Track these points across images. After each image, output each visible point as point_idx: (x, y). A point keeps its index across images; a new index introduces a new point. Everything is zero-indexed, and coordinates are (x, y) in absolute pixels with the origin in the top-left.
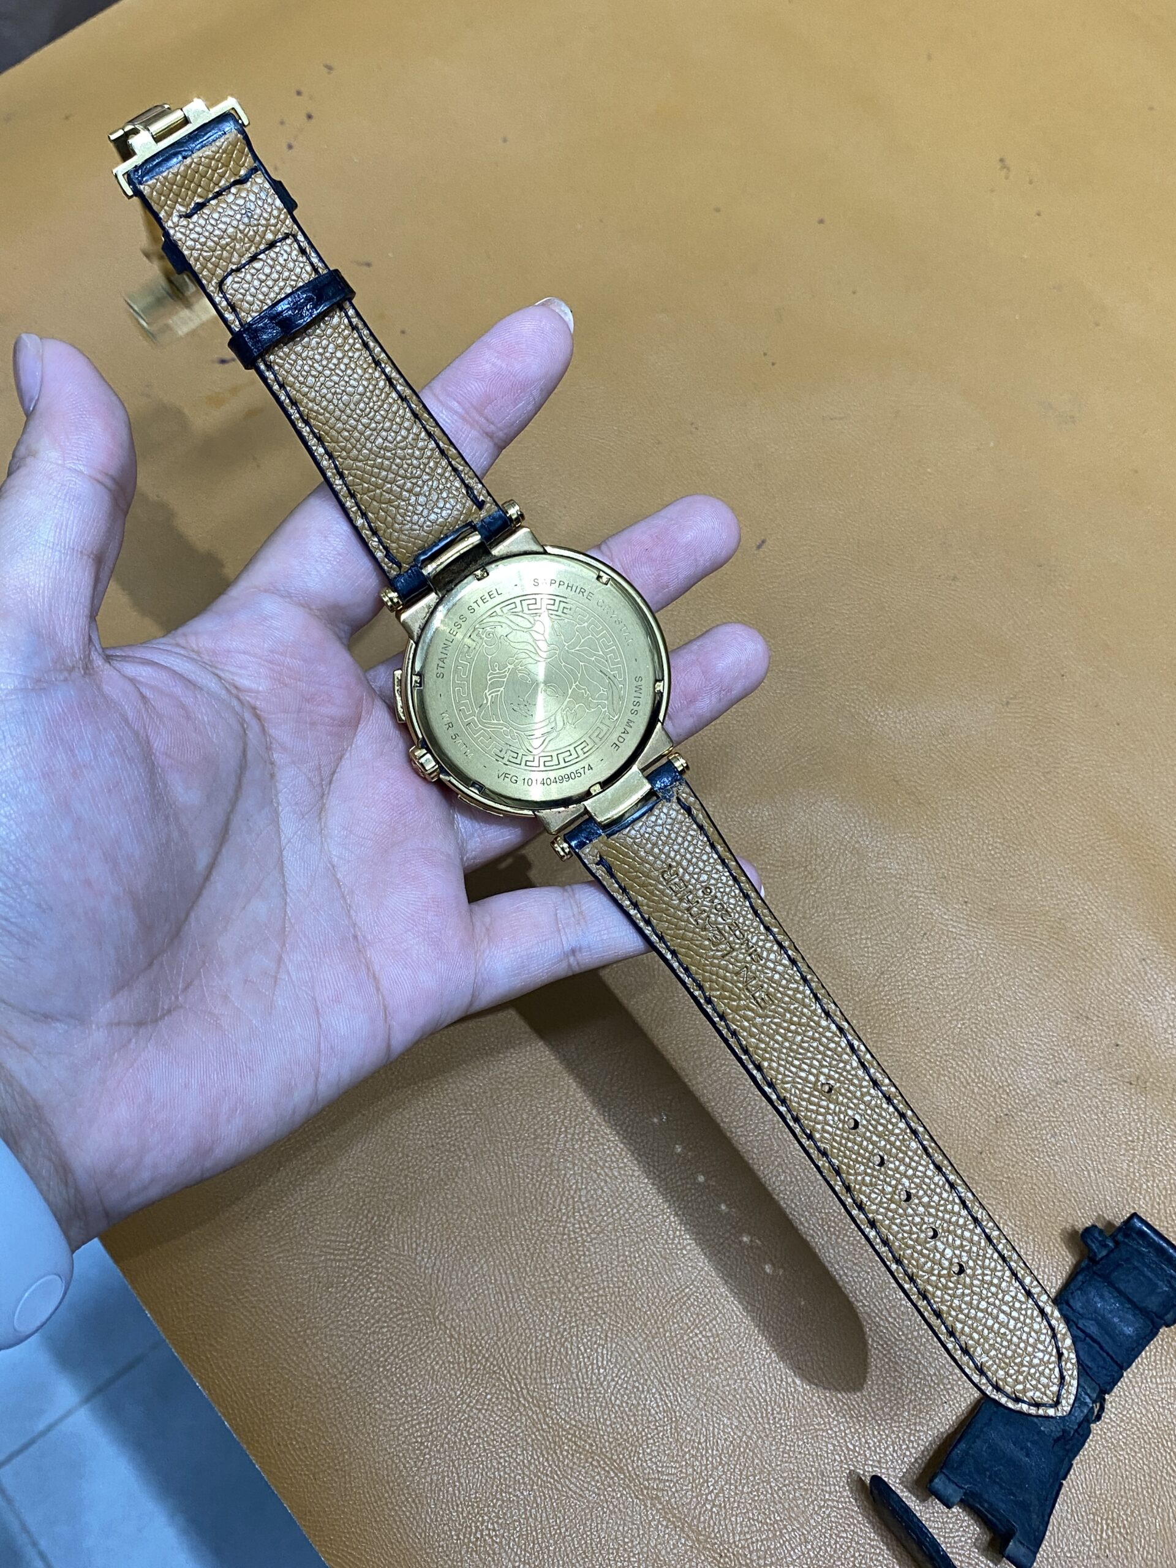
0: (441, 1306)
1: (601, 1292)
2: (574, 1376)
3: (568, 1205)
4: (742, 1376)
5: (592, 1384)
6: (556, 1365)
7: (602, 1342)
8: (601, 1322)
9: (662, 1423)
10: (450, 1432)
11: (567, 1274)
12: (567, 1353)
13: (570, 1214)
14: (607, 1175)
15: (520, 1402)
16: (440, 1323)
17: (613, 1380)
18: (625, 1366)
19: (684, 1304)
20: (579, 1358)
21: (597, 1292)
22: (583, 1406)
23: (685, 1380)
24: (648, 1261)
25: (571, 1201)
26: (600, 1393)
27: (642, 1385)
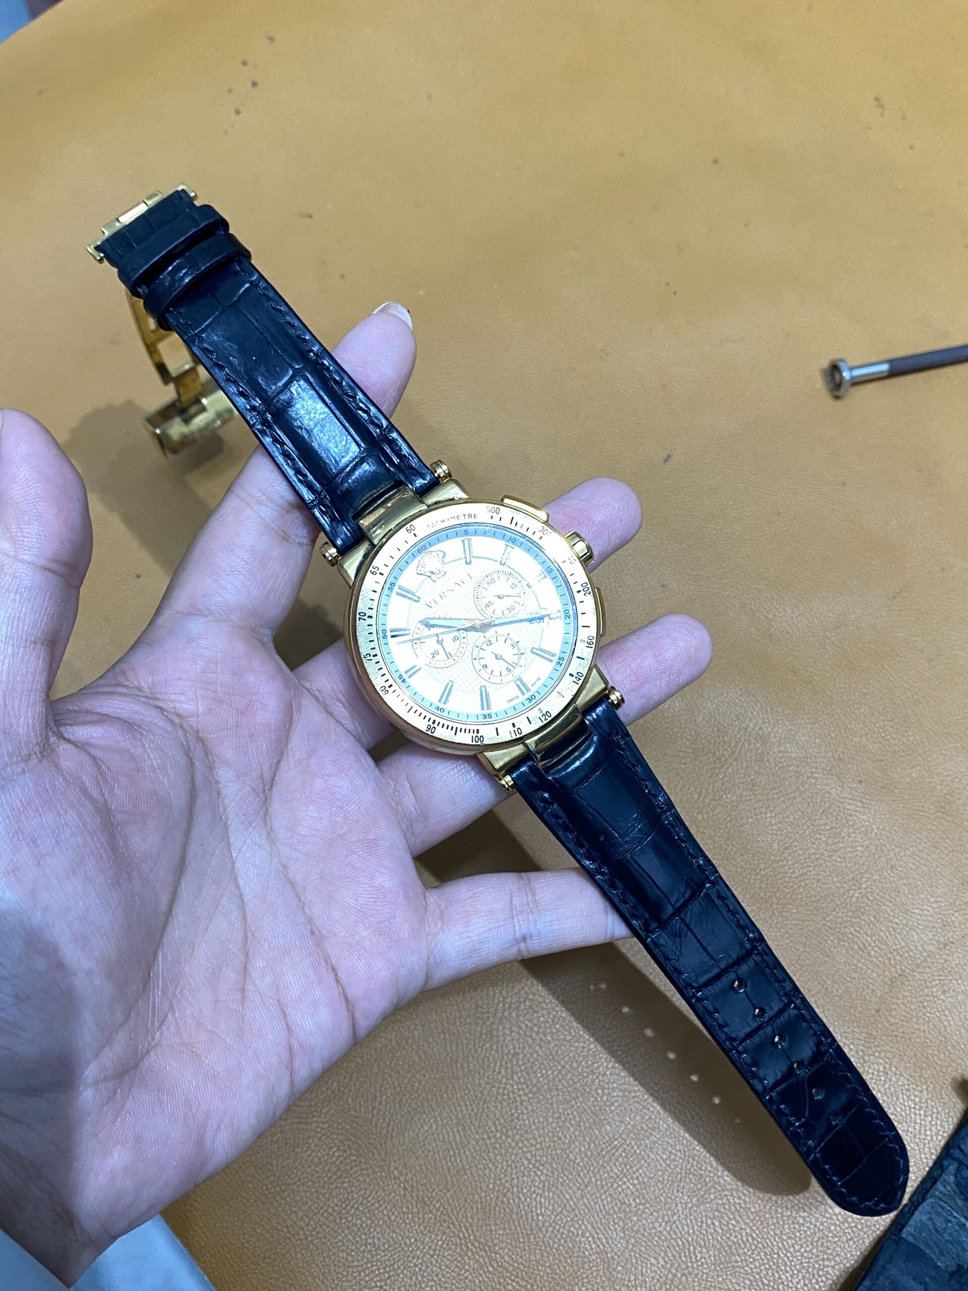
0: (395, 1162)
1: (538, 1146)
2: (516, 1223)
3: (507, 1068)
4: (666, 1219)
5: (532, 1230)
6: (500, 1212)
7: (541, 1192)
8: (539, 1173)
9: (595, 1263)
10: (406, 1276)
11: (507, 1131)
12: (509, 1202)
13: (509, 1076)
14: (541, 1039)
15: (468, 1247)
16: (395, 1178)
17: (550, 1226)
18: (561, 1212)
19: (613, 1155)
20: (519, 1207)
21: (535, 1146)
22: (525, 1250)
23: (615, 1224)
24: (580, 1117)
25: (509, 1065)
26: (539, 1237)
27: (577, 1229)
